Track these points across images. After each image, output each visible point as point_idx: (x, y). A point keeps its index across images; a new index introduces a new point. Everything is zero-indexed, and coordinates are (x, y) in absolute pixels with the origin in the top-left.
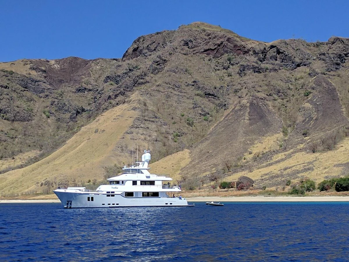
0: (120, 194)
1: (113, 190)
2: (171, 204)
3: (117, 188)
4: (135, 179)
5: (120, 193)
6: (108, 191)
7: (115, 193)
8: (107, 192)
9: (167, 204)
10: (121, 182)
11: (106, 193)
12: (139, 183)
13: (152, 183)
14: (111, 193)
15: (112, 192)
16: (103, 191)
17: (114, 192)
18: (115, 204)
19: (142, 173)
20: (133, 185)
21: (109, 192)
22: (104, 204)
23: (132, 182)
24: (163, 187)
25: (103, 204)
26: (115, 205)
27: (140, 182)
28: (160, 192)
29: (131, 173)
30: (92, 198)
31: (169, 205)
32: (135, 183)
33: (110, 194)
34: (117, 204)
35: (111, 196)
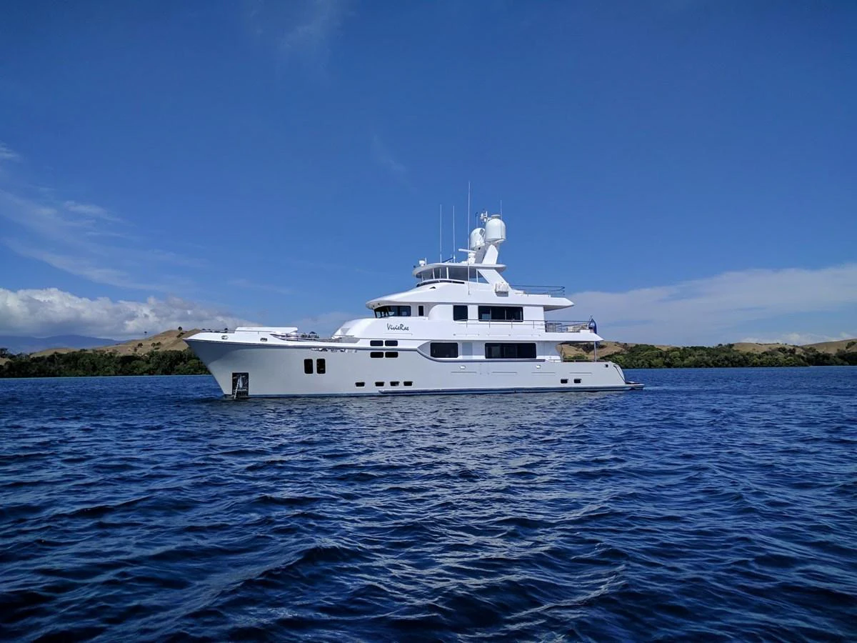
0: (416, 347)
1: (391, 336)
2: (577, 381)
3: (406, 329)
4: (461, 300)
6: (377, 337)
7: (400, 346)
8: (373, 343)
9: (564, 381)
10: (415, 310)
11: (369, 346)
12: (473, 312)
13: (513, 313)
14: (384, 346)
15: (388, 343)
16: (358, 339)
17: (394, 343)
18: (401, 384)
19: (482, 279)
20: (455, 319)
21: (380, 343)
22: (361, 384)
23: (451, 308)
24: (549, 326)
25: (359, 384)
26: (401, 388)
27: (476, 308)
28: (539, 342)
29: (448, 279)
30: (321, 364)
31: (571, 384)
32: (460, 312)
33: (384, 350)
34: (408, 384)
35: (386, 356)
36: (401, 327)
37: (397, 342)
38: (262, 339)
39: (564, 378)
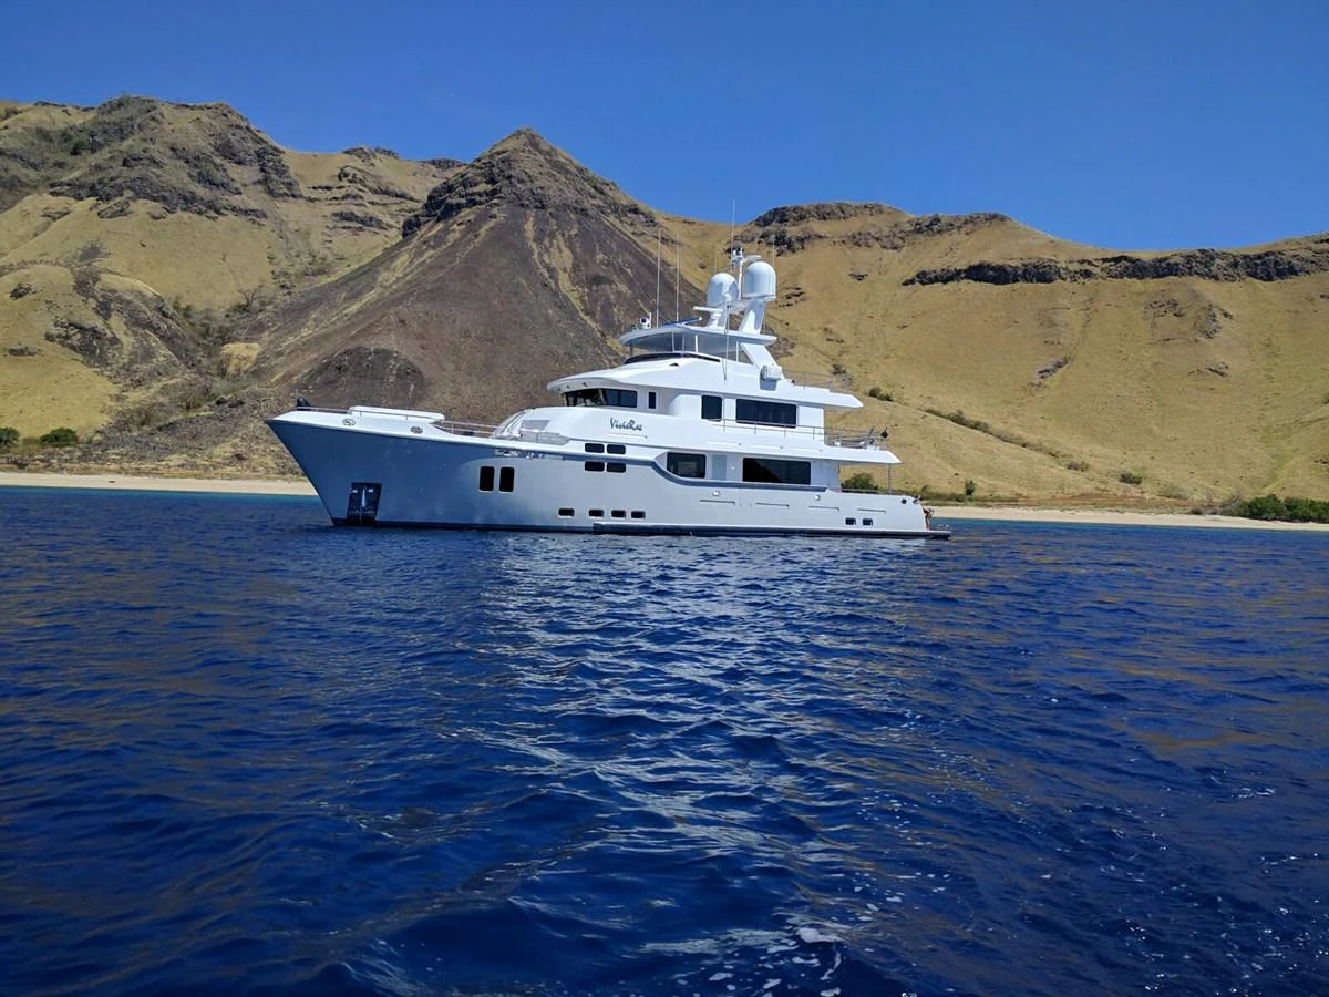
0: (651, 458)
1: (617, 437)
2: (867, 522)
3: (639, 428)
4: (714, 388)
5: (650, 456)
6: (595, 439)
7: (630, 454)
8: (589, 447)
9: (850, 521)
10: (643, 400)
11: (582, 451)
12: (729, 408)
13: (783, 414)
14: (605, 454)
15: (612, 449)
16: (568, 440)
17: (620, 449)
18: (629, 515)
19: (746, 359)
20: (703, 417)
21: (598, 448)
22: (569, 512)
23: (699, 399)
24: (831, 438)
25: (564, 512)
26: (629, 521)
27: (734, 402)
28: (815, 460)
29: (697, 353)
30: (508, 477)
31: (859, 527)
32: (712, 407)
33: (603, 459)
34: (638, 515)
35: (608, 470)
36: (630, 425)
37: (624, 448)
38: (413, 429)
39: (851, 517)
